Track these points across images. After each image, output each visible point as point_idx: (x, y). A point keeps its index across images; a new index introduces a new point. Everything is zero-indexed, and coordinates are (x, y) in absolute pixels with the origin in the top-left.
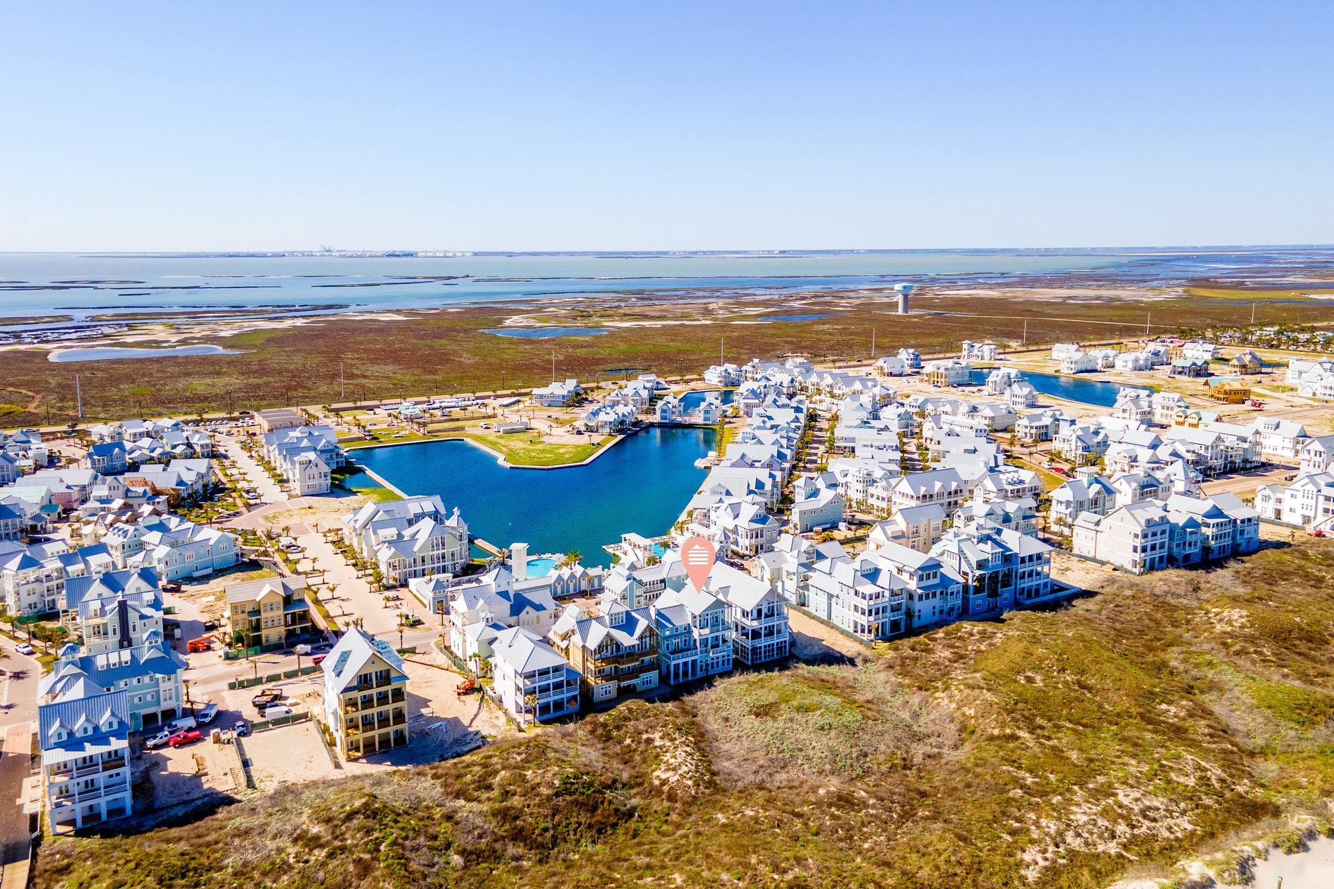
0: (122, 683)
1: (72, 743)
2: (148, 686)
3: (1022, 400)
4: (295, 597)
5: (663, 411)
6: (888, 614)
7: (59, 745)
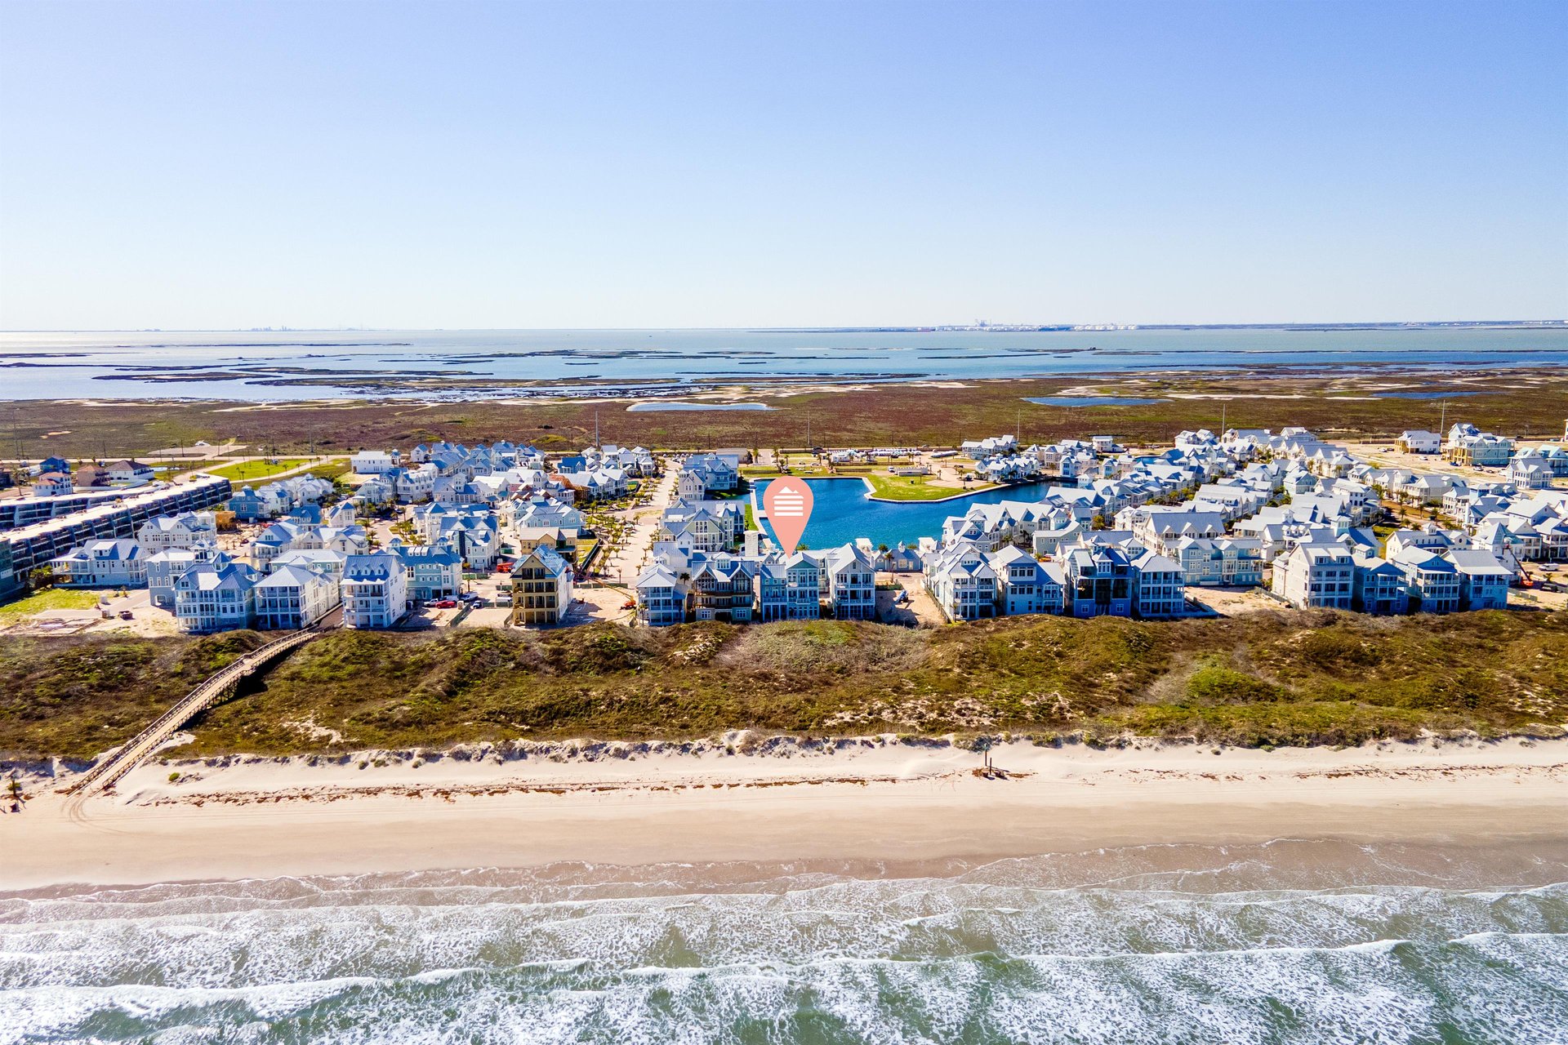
0: (420, 566)
1: (358, 578)
2: (434, 571)
3: (1524, 479)
4: (567, 544)
5: (1066, 466)
6: (978, 599)
7: (352, 577)
